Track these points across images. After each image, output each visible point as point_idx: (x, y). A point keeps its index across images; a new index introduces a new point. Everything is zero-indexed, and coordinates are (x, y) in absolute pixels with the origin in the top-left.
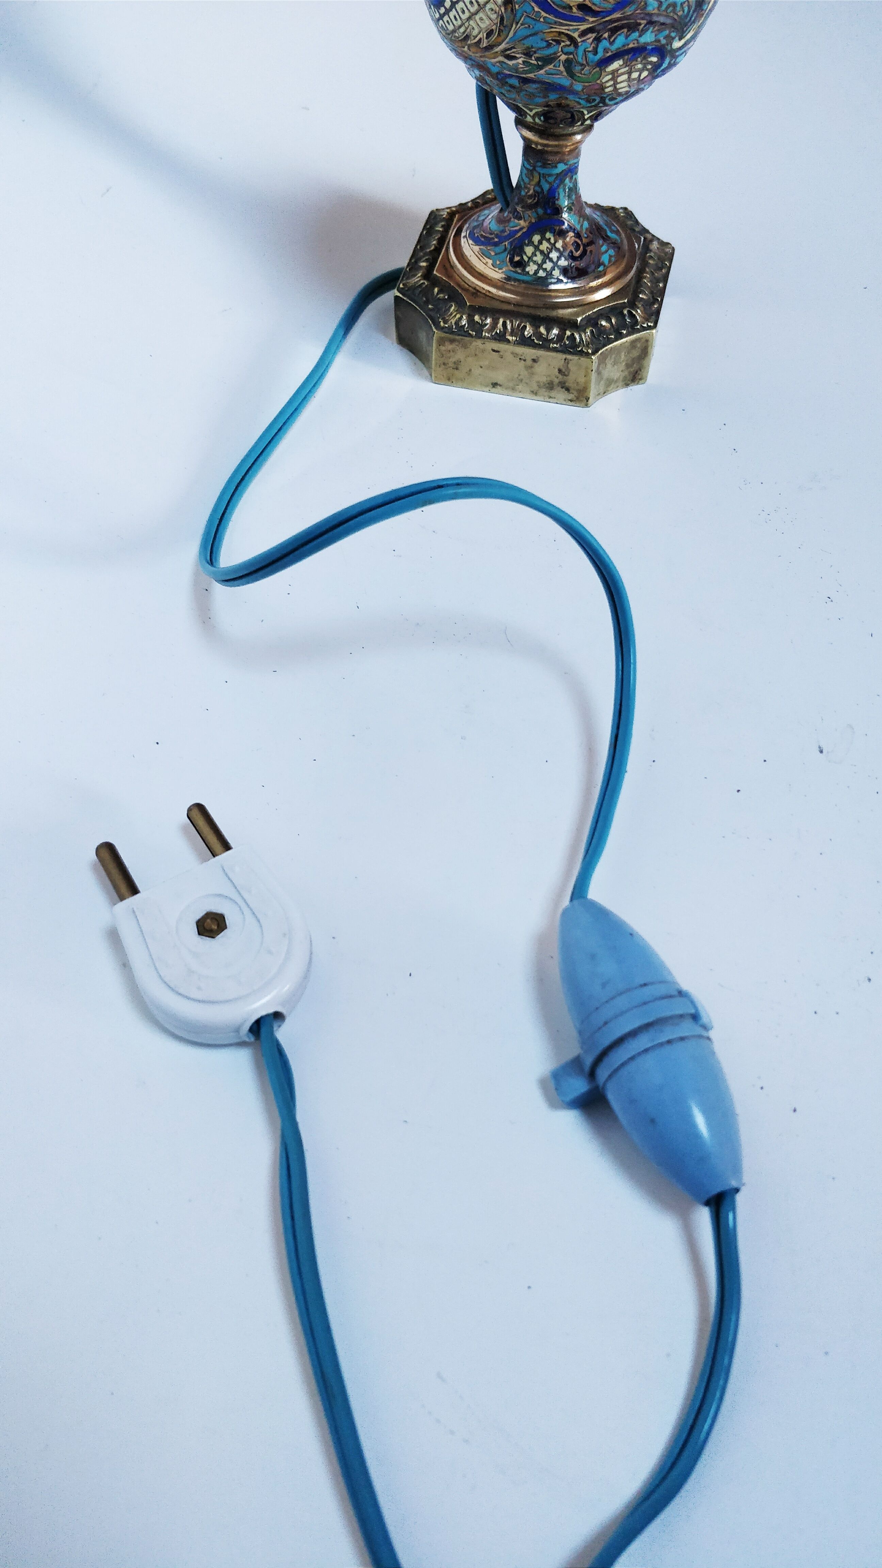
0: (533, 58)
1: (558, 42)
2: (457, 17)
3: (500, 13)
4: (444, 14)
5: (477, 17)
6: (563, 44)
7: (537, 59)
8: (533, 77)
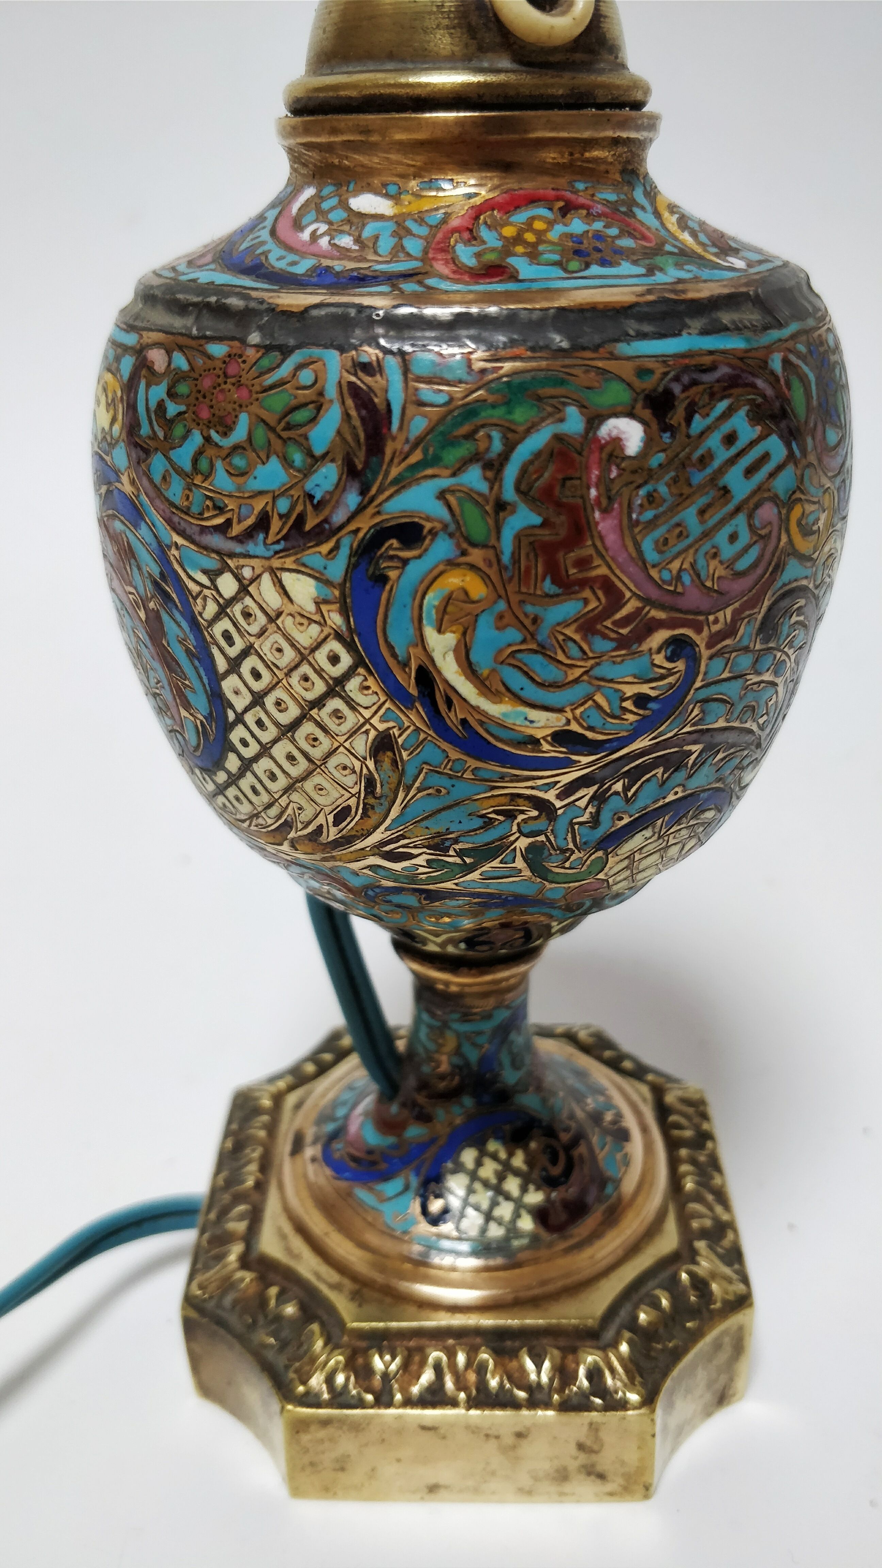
0: (452, 853)
1: (510, 815)
2: (259, 787)
3: (365, 771)
4: (227, 785)
5: (309, 785)
6: (521, 817)
7: (460, 854)
8: (454, 887)
